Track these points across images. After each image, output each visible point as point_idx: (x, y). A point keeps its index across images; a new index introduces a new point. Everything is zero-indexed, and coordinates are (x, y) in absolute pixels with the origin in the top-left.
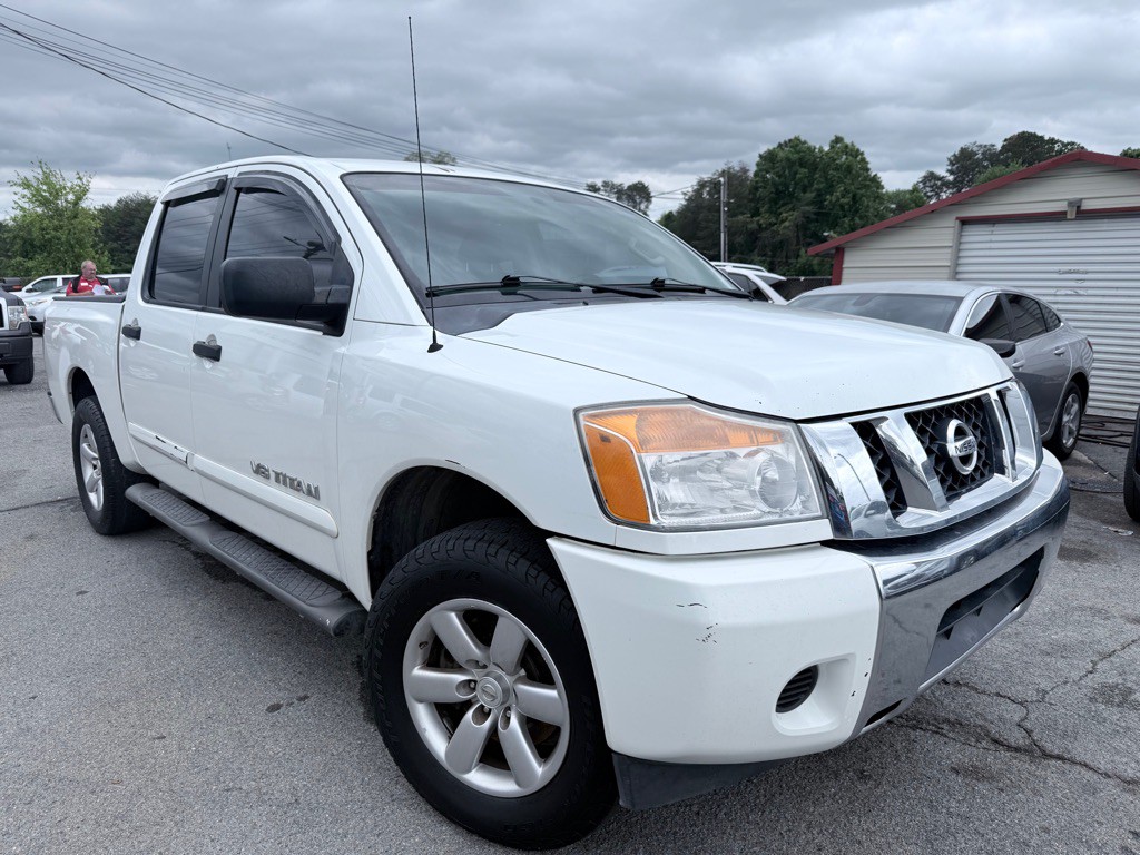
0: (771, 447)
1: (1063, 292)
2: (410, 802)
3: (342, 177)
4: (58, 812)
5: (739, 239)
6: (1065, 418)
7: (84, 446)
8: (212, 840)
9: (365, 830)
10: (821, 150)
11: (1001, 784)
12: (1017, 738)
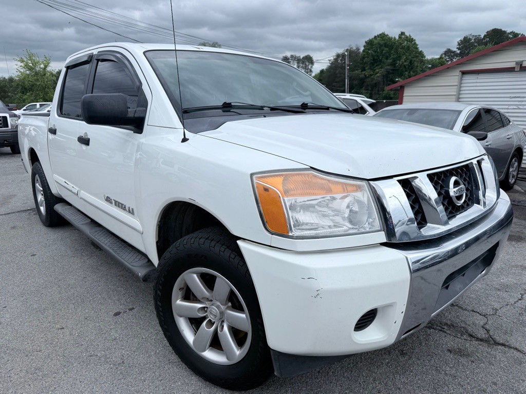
0: (354, 194)
1: (512, 107)
2: (178, 364)
3: (144, 53)
4: (9, 366)
5: (356, 82)
6: (511, 170)
7: (37, 185)
8: (81, 382)
9: (155, 378)
10: (395, 39)
11: (472, 359)
12: (482, 334)
